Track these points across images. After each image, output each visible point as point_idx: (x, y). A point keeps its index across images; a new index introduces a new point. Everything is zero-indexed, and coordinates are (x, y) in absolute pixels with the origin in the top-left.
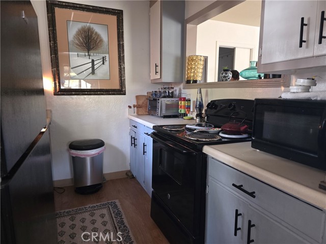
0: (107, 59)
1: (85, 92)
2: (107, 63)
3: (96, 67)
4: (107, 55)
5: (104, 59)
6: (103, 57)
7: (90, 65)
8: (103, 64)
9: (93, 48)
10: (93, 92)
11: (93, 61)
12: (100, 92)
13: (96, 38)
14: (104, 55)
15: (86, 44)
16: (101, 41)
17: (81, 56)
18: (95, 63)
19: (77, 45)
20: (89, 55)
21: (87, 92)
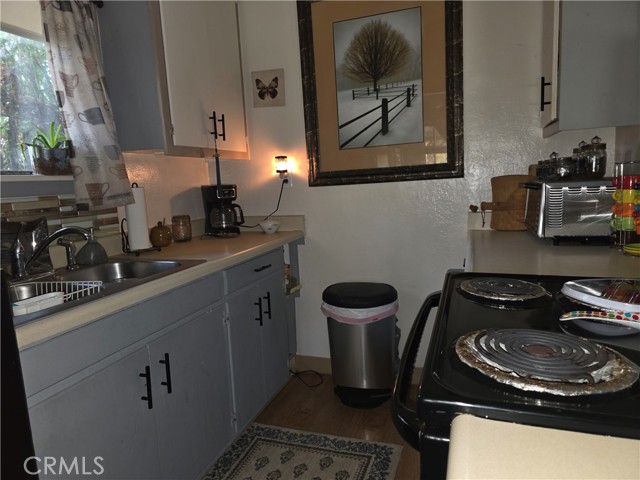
0: (418, 92)
1: (366, 175)
2: (417, 102)
3: (390, 115)
4: (418, 83)
5: (410, 93)
6: (409, 90)
7: (379, 113)
8: (408, 105)
9: (386, 71)
10: (383, 174)
11: (385, 103)
12: (398, 173)
13: (392, 46)
14: (410, 84)
15: (370, 66)
16: (405, 49)
17: (361, 96)
18: (390, 106)
19: (353, 71)
20: (377, 90)
21: (371, 175)
